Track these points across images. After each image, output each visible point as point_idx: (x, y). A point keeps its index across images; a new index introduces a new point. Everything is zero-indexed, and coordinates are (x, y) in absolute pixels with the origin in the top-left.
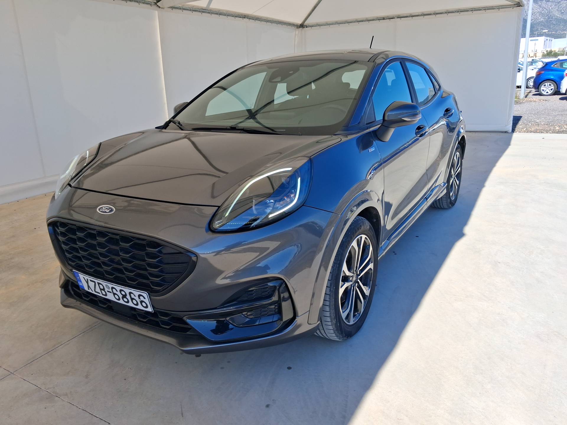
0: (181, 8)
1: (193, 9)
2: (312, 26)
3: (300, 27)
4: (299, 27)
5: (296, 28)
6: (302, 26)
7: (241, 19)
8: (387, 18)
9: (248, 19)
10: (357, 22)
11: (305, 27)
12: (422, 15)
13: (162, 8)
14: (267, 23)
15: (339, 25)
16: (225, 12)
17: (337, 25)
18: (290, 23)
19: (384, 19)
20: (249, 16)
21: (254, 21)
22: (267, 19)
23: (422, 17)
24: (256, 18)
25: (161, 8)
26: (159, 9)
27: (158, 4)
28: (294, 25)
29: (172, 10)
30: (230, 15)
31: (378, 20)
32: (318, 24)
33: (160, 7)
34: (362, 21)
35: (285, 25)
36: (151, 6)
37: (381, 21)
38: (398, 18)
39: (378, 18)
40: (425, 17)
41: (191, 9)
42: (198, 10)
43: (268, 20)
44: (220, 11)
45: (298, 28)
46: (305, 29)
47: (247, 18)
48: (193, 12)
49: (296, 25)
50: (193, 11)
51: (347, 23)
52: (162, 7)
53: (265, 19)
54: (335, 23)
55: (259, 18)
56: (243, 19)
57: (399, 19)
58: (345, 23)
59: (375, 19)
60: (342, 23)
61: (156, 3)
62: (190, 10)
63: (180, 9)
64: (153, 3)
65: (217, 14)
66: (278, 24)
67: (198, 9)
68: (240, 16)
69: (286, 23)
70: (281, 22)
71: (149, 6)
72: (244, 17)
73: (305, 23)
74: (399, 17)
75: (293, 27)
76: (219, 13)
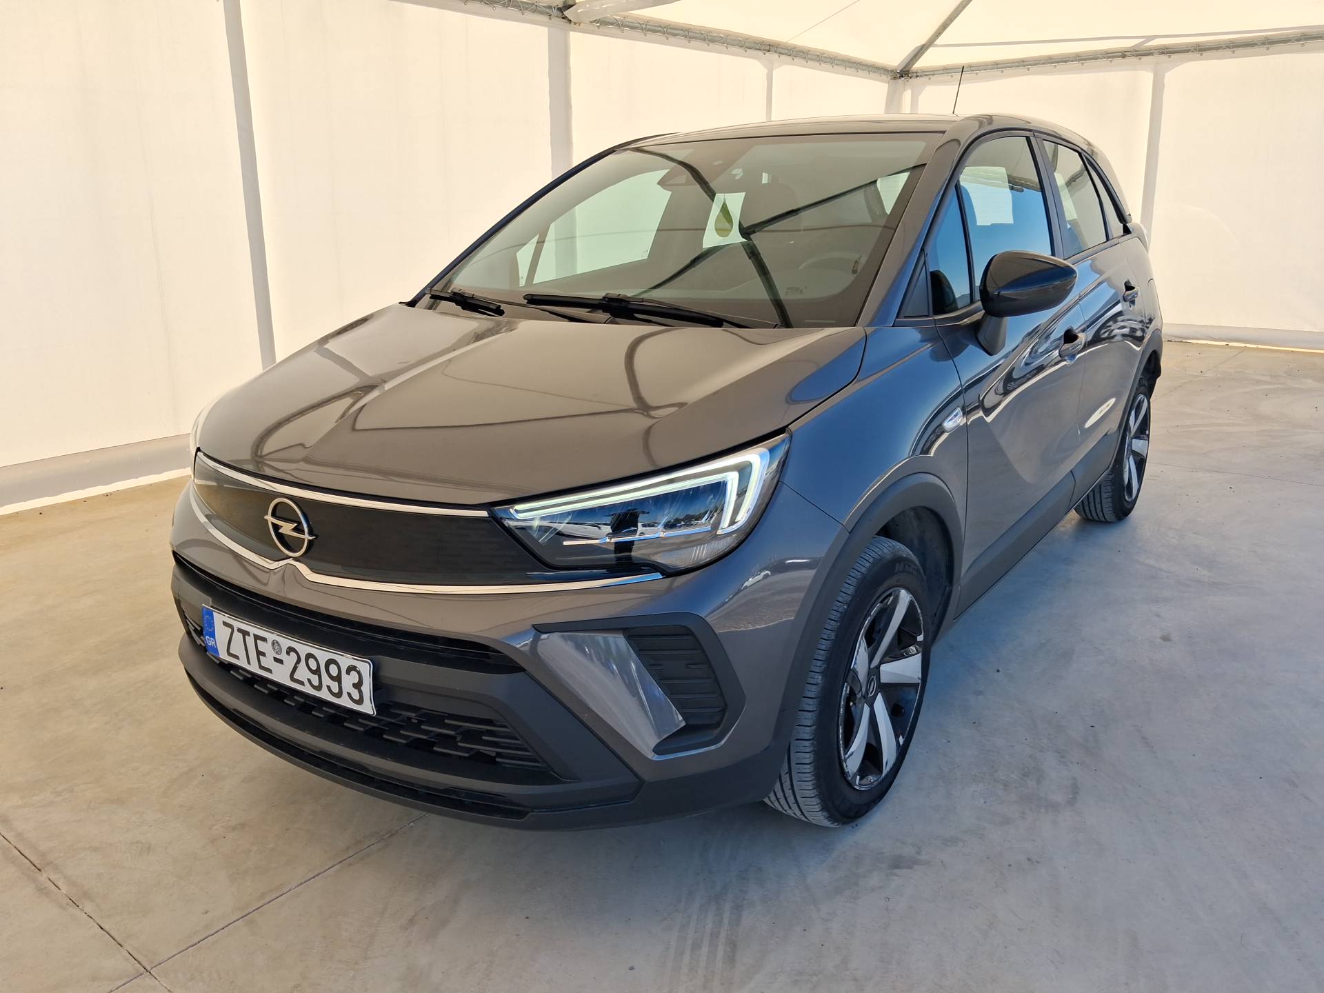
0: (620, 24)
1: (648, 27)
2: (932, 73)
3: (900, 78)
4: (898, 75)
5: (890, 78)
6: (904, 73)
7: (760, 53)
8: (1133, 55)
9: (776, 56)
10: (1052, 63)
11: (915, 74)
12: (1229, 47)
13: (575, 23)
14: (822, 64)
15: (1002, 72)
16: (722, 35)
17: (998, 72)
18: (876, 65)
19: (1124, 56)
20: (780, 46)
21: (789, 59)
22: (824, 53)
23: (1228, 52)
24: (796, 51)
25: (574, 26)
26: (568, 25)
27: (567, 13)
28: (888, 71)
29: (597, 29)
30: (737, 43)
31: (1109, 57)
32: (947, 69)
33: (570, 21)
34: (1066, 62)
35: (863, 70)
36: (550, 19)
37: (1117, 61)
38: (1163, 53)
39: (1108, 53)
40: (1239, 51)
41: (644, 26)
42: (660, 29)
43: (825, 57)
44: (709, 32)
45: (895, 78)
46: (914, 81)
47: (776, 52)
48: (650, 35)
49: (892, 71)
50: (649, 30)
51: (1024, 66)
52: (576, 21)
53: (818, 54)
54: (990, 67)
55: (802, 52)
56: (765, 54)
57: (1164, 57)
58: (1017, 66)
59: (1101, 56)
60: (1011, 67)
61: (562, 12)
62: (642, 29)
63: (618, 25)
64: (555, 12)
65: (704, 40)
66: (848, 69)
67: (661, 27)
68: (758, 47)
69: (867, 65)
70: (855, 63)
71: (545, 18)
72: (768, 47)
73: (914, 66)
74: (1166, 51)
75: (884, 77)
76: (709, 38)
